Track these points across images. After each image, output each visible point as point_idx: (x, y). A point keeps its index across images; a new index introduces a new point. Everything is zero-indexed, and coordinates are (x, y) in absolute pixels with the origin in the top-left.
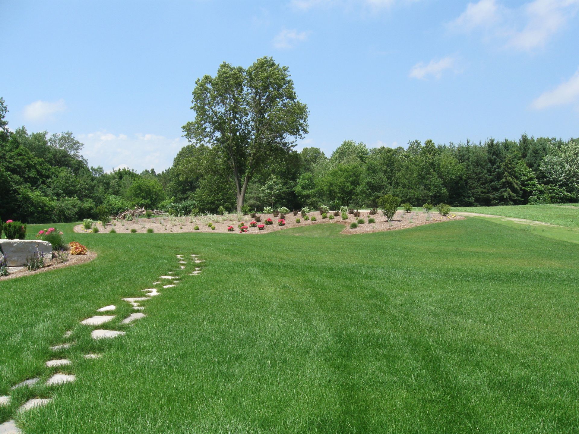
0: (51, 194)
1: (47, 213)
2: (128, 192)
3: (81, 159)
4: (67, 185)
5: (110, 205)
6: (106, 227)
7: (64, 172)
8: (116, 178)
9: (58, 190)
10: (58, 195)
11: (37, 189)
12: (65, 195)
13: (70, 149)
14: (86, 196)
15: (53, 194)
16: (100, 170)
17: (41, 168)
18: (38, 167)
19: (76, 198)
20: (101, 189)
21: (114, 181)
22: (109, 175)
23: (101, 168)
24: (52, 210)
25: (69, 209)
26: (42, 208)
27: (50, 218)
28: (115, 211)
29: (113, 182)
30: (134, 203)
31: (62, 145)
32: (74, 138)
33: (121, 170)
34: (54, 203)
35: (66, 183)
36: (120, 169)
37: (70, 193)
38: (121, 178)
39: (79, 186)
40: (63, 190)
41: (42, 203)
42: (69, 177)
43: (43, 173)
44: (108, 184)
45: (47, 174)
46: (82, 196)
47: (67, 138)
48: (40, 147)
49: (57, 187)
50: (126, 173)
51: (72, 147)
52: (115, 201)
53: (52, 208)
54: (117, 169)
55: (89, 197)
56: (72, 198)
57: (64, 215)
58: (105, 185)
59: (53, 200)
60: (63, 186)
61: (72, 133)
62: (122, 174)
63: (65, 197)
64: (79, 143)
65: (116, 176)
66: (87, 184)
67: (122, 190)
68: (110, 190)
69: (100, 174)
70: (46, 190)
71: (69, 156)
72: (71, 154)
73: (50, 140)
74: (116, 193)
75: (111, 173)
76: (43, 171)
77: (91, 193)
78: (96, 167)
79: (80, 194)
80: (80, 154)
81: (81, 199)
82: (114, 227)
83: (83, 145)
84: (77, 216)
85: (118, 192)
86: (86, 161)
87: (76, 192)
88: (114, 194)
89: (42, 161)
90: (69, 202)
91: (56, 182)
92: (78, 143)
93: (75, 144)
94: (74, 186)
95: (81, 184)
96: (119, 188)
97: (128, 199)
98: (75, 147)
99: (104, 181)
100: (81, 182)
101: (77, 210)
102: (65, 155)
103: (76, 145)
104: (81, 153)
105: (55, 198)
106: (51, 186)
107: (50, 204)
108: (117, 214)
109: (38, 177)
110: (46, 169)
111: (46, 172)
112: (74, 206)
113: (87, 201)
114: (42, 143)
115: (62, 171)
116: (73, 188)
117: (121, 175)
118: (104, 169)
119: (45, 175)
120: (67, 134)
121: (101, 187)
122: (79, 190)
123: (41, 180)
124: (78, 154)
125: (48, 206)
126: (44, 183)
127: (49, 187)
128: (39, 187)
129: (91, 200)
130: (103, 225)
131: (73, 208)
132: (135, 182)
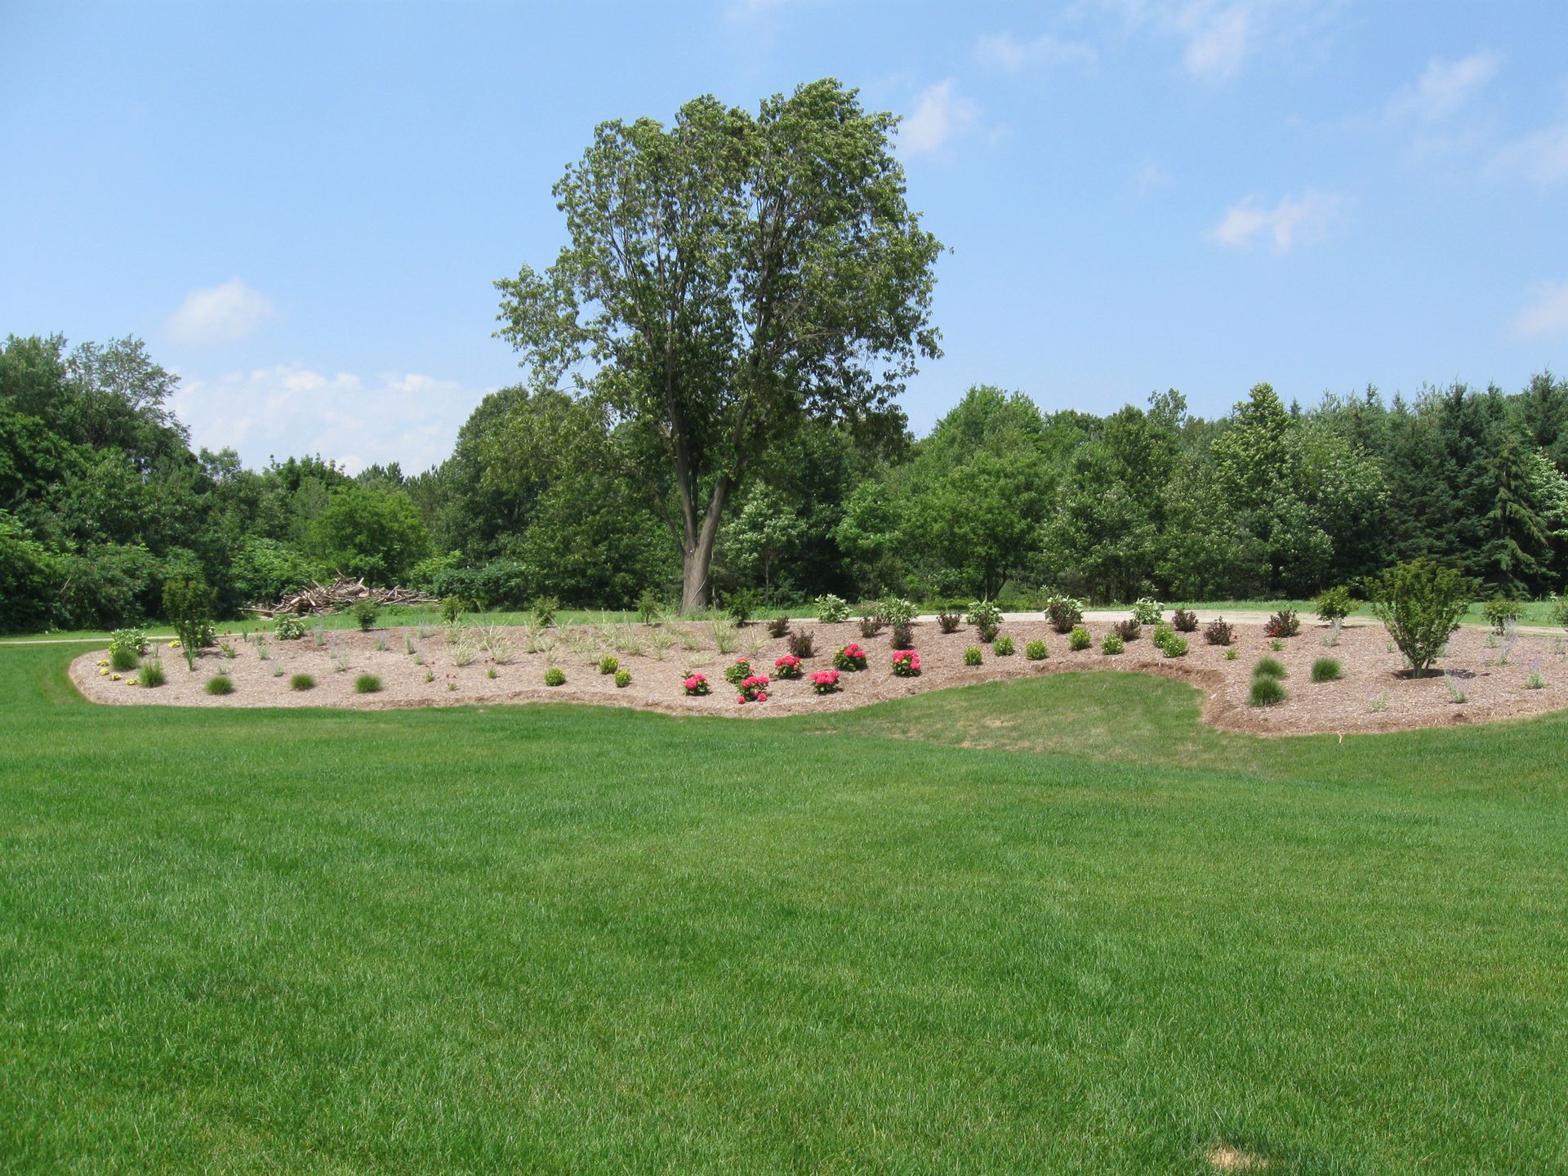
0: (58, 531)
1: (36, 593)
2: (314, 532)
3: (168, 424)
4: (113, 502)
5: (256, 571)
6: (197, 661)
7: (109, 461)
8: (278, 487)
9: (84, 520)
10: (81, 534)
11: (11, 513)
12: (104, 536)
13: (135, 393)
14: (175, 540)
15: (66, 533)
16: (228, 460)
17: (31, 447)
18: (24, 444)
19: (142, 547)
20: (229, 518)
21: (271, 496)
22: (259, 478)
23: (233, 455)
24: (59, 586)
25: (112, 581)
26: (20, 576)
27: (48, 611)
28: (271, 590)
29: (268, 499)
30: (333, 565)
31: (109, 379)
32: (148, 356)
33: (298, 463)
34: (64, 563)
35: (110, 496)
36: (292, 461)
37: (120, 530)
38: (294, 485)
39: (151, 507)
40: (101, 519)
41: (21, 559)
42: (122, 477)
43: (38, 464)
44: (252, 503)
45: (51, 466)
46: (162, 541)
47: (128, 358)
48: (33, 380)
49: (80, 510)
50: (312, 473)
51: (143, 386)
52: (270, 556)
53: (54, 581)
54: (283, 460)
55: (186, 544)
56: (125, 547)
57: (95, 602)
58: (243, 507)
59: (64, 550)
60: (99, 507)
61: (142, 344)
62: (298, 476)
63: (105, 541)
64: (163, 375)
65: (279, 480)
66: (179, 502)
67: (296, 522)
68: (259, 521)
69: (229, 471)
70: (42, 519)
71: (131, 414)
72: (137, 409)
73: (72, 362)
74: (278, 533)
75: (267, 471)
76: (36, 456)
77: (193, 532)
78: (216, 451)
79: (156, 532)
80: (165, 409)
81: (156, 549)
82: (225, 664)
83: (175, 379)
84: (139, 606)
85: (282, 527)
86: (184, 430)
87: (144, 526)
88: (269, 535)
89: (37, 425)
90: (115, 559)
91: (79, 491)
92: (158, 372)
93: (151, 376)
94: (135, 507)
95: (159, 500)
96: (286, 518)
97: (313, 552)
98: (152, 385)
99: (242, 494)
100: (160, 494)
101: (139, 585)
102: (118, 410)
103: (154, 381)
104: (167, 405)
105: (71, 544)
106: (59, 505)
107: (48, 566)
108: (278, 599)
109: (20, 476)
110: (48, 451)
111: (47, 460)
112: (131, 573)
113: (177, 556)
114: (40, 369)
115: (104, 458)
116: (132, 513)
117: (295, 476)
118: (240, 456)
119: (43, 469)
120: (125, 344)
121: (229, 514)
122: (153, 520)
123: (28, 485)
124: (160, 407)
125: (41, 572)
126: (34, 495)
127: (54, 509)
128: (19, 509)
129: (191, 554)
130: (186, 655)
131: (127, 580)
132: (338, 498)
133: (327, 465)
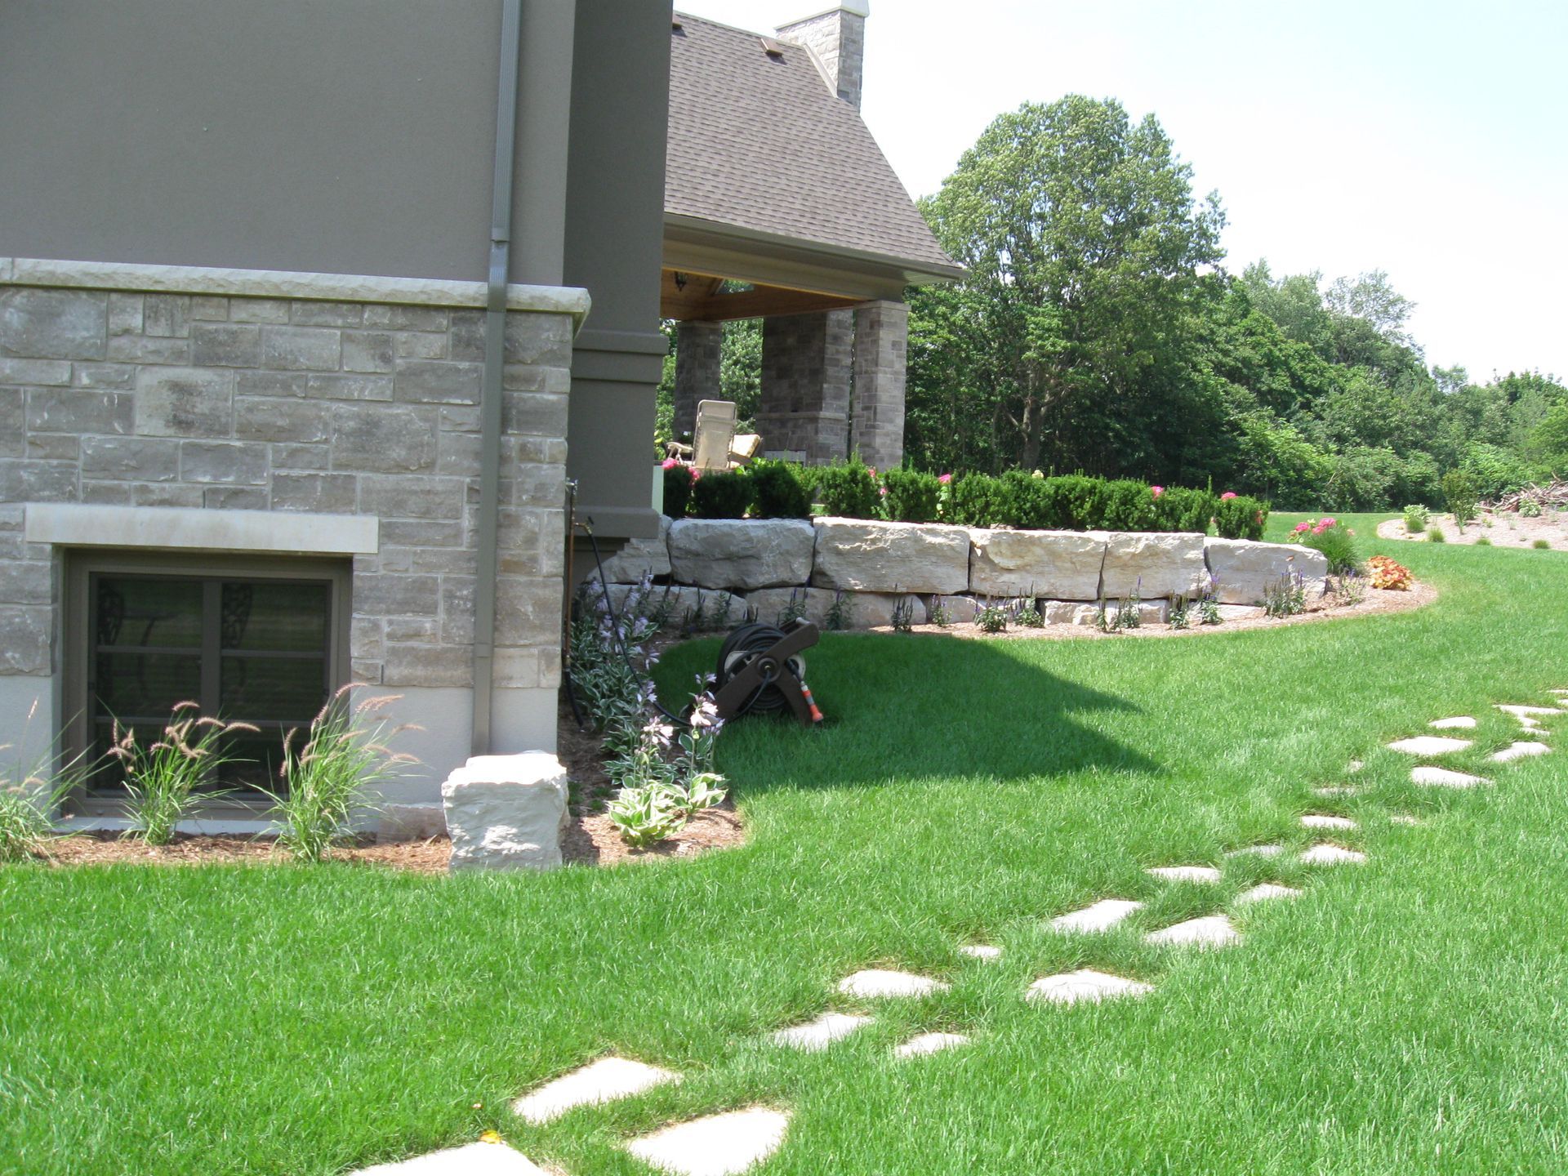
0: (1323, 436)
1: (1308, 485)
2: (1532, 437)
3: (1406, 344)
4: (1367, 413)
5: (1480, 473)
6: (1465, 529)
7: (1360, 380)
8: (1500, 399)
9: (1343, 428)
10: (1340, 438)
11: (1288, 421)
12: (1358, 440)
13: (1378, 318)
14: (1415, 445)
15: (1329, 437)
16: (1457, 375)
17: (1302, 368)
18: (1296, 365)
19: (1389, 450)
20: (1456, 427)
21: (1493, 407)
22: (1481, 391)
23: (1461, 371)
24: (1324, 480)
25: (1366, 477)
26: (1299, 471)
27: (1318, 499)
28: (1492, 490)
29: (1491, 410)
30: (1547, 468)
31: (1357, 307)
32: (1391, 286)
33: (1518, 376)
34: (1330, 461)
35: (1364, 408)
36: (1512, 375)
37: (1373, 436)
38: (1514, 397)
39: (1397, 417)
40: (1356, 426)
41: (1300, 458)
42: (1374, 392)
43: (1307, 382)
44: (1477, 413)
45: (1317, 383)
46: (1404, 445)
47: (1374, 289)
48: (1302, 312)
49: (1340, 419)
50: (1529, 385)
51: (1386, 312)
52: (1490, 459)
53: (1324, 475)
54: (1504, 375)
55: (1424, 448)
56: (1377, 449)
57: (1354, 493)
58: (1468, 416)
59: (1328, 451)
60: (1356, 416)
61: (1386, 275)
62: (1517, 387)
63: (1359, 444)
64: (1403, 302)
65: (1501, 393)
66: (1420, 413)
67: (1515, 431)
68: (1483, 429)
69: (1457, 385)
70: (1311, 425)
71: (1377, 337)
72: (1381, 332)
73: (1329, 294)
74: (1498, 440)
75: (1488, 385)
76: (1306, 375)
77: (1430, 438)
78: (1446, 367)
79: (1399, 437)
80: (1404, 331)
81: (1400, 452)
82: (1485, 532)
83: (1413, 305)
84: (1387, 498)
85: (1502, 435)
86: (1420, 350)
87: (1389, 434)
88: (1491, 441)
89: (1307, 350)
90: (1368, 459)
91: (1339, 404)
92: (1400, 300)
93: (1393, 303)
94: (1384, 417)
95: (1403, 411)
96: (1506, 427)
97: (1531, 456)
98: (1393, 311)
99: (1467, 405)
100: (1405, 406)
101: (1388, 481)
102: (1365, 334)
103: (1393, 306)
104: (1407, 327)
105: (1333, 447)
106: (1324, 415)
107: (1318, 463)
108: (1498, 498)
109: (1294, 391)
110: (1314, 371)
111: (1314, 379)
112: (1382, 471)
113: (1417, 458)
114: (1306, 303)
115: (1355, 375)
116: (1382, 422)
117: (1514, 390)
118: (1467, 372)
119: (1311, 386)
120: (1372, 276)
121: (1456, 423)
122: (1398, 428)
123: (1300, 399)
124: (1400, 330)
125: (1313, 468)
126: (1306, 406)
127: (1319, 417)
128: (1295, 418)
129: (1429, 457)
130: (1457, 524)
131: (1379, 477)
132: (1556, 409)
133: (1545, 378)
